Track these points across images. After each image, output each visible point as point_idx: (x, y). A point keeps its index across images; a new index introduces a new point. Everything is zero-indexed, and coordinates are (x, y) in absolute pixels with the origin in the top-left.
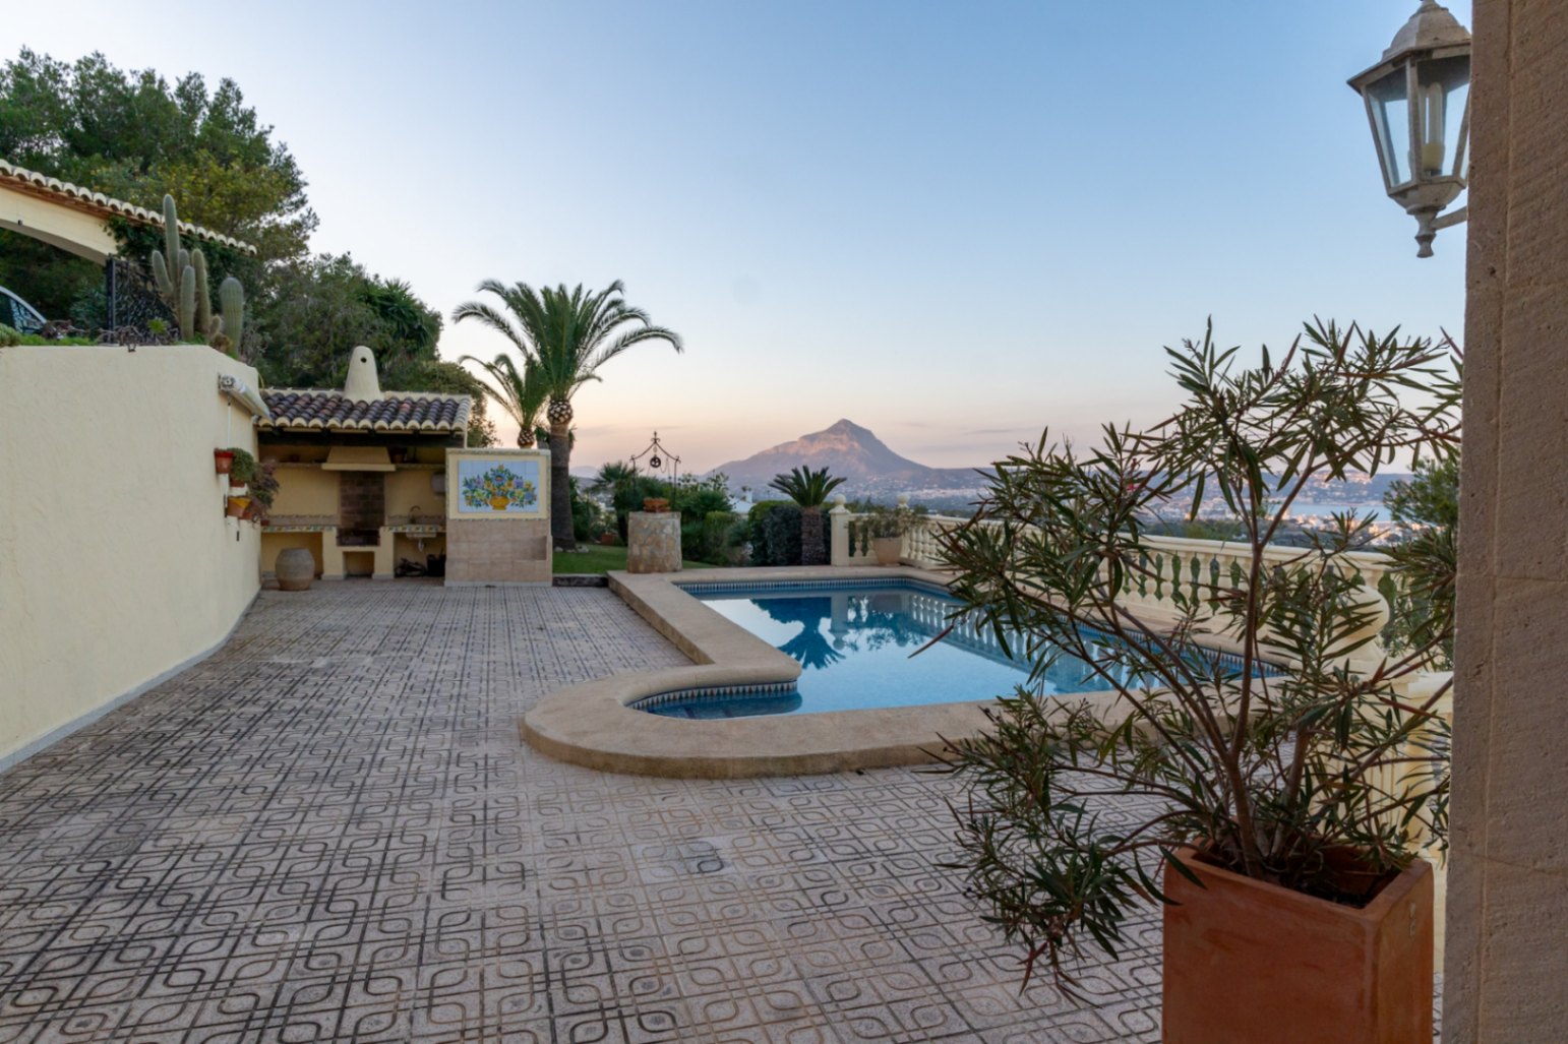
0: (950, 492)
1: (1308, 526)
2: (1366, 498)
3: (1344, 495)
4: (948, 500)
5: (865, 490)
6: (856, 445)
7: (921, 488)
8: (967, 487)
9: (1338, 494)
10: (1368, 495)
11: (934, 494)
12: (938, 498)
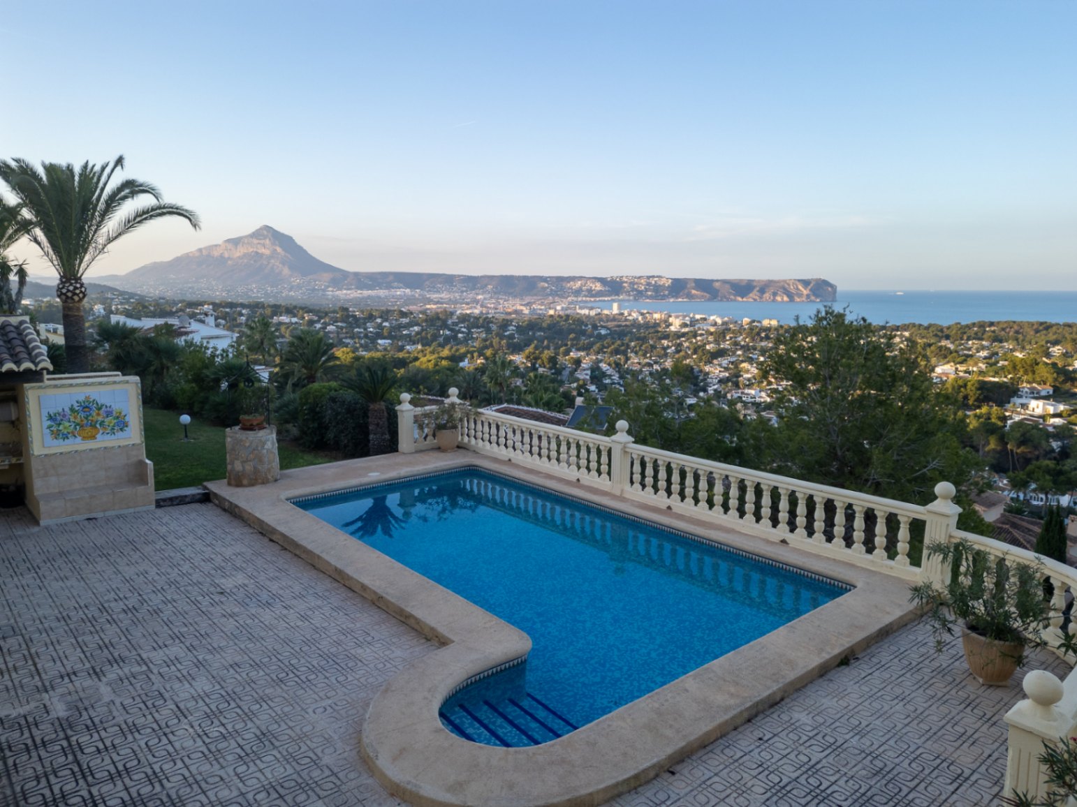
0: (366, 293)
1: (630, 318)
2: (667, 297)
3: (654, 295)
4: (367, 299)
5: (290, 290)
6: (279, 250)
7: (340, 289)
8: (380, 289)
9: (650, 293)
10: (669, 294)
11: (354, 294)
12: (356, 298)
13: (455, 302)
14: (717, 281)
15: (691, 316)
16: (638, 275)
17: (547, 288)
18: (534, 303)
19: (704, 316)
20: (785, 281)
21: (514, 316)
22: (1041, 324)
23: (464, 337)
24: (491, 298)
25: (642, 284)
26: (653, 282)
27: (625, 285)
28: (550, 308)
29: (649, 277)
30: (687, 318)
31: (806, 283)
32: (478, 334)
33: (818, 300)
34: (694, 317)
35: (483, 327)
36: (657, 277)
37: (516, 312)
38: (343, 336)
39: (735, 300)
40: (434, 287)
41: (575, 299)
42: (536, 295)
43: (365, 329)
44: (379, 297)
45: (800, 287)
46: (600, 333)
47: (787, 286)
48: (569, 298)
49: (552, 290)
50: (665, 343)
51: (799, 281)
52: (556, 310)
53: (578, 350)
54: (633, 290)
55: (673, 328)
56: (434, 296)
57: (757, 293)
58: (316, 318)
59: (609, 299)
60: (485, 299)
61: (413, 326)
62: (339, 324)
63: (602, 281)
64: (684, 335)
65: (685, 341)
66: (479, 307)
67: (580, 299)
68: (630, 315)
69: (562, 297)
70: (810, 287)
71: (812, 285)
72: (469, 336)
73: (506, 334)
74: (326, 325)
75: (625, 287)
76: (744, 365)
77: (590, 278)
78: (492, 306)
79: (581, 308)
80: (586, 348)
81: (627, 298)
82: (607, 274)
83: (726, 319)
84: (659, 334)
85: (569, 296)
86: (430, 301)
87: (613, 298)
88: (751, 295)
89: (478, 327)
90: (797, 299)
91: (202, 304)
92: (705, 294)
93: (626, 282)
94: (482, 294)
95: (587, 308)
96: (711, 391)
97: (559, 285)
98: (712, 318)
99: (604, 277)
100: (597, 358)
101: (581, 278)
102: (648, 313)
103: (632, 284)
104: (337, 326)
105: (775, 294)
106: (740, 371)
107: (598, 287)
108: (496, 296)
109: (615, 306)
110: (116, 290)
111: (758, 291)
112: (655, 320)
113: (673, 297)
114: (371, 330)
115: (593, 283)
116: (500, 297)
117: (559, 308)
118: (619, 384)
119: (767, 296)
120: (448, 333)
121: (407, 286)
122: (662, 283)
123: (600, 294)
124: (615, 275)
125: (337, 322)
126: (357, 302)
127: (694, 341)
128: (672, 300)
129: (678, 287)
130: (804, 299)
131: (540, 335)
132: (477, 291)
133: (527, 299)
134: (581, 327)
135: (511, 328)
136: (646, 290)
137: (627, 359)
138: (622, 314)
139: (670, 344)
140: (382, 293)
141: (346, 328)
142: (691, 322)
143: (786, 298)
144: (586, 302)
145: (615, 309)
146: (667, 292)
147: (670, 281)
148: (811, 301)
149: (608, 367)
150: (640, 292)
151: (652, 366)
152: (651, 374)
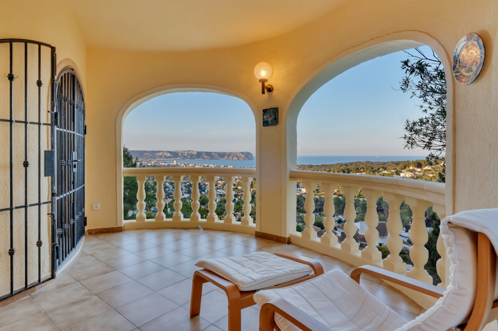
14: (213, 152)
15: (203, 165)
16: (184, 150)
17: (148, 155)
18: (142, 161)
19: (207, 165)
20: (236, 153)
22: (310, 165)
25: (185, 153)
26: (190, 153)
28: (149, 163)
29: (188, 151)
30: (202, 166)
31: (243, 153)
33: (247, 159)
34: (204, 165)
36: (191, 151)
39: (220, 159)
41: (159, 159)
42: (143, 158)
45: (241, 155)
47: (237, 154)
48: (157, 159)
49: (150, 156)
51: (241, 153)
52: (151, 163)
54: (183, 156)
57: (227, 157)
59: (173, 159)
63: (170, 152)
67: (161, 159)
68: (181, 165)
69: (154, 158)
70: (244, 155)
71: (245, 154)
75: (179, 155)
76: (219, 181)
77: (165, 151)
79: (161, 163)
81: (180, 159)
82: (172, 150)
83: (215, 166)
85: (157, 158)
87: (175, 159)
88: (225, 157)
90: (240, 159)
92: (209, 157)
93: (180, 153)
95: (164, 162)
96: (206, 191)
97: (153, 154)
98: (211, 166)
101: (162, 151)
102: (187, 164)
103: (182, 153)
105: (233, 157)
106: (218, 184)
107: (169, 155)
109: (175, 162)
111: (227, 156)
112: (190, 166)
113: (197, 158)
115: (167, 153)
117: (152, 163)
118: (172, 190)
119: (230, 158)
122: (193, 153)
123: (169, 157)
124: (175, 150)
128: (197, 159)
129: (199, 155)
130: (243, 159)
133: (140, 160)
136: (187, 156)
138: (178, 165)
143: (237, 159)
144: (164, 160)
145: (175, 163)
146: (195, 157)
147: (196, 152)
148: (245, 159)
149: (169, 184)
150: (185, 157)
151: (186, 183)
152: (185, 186)
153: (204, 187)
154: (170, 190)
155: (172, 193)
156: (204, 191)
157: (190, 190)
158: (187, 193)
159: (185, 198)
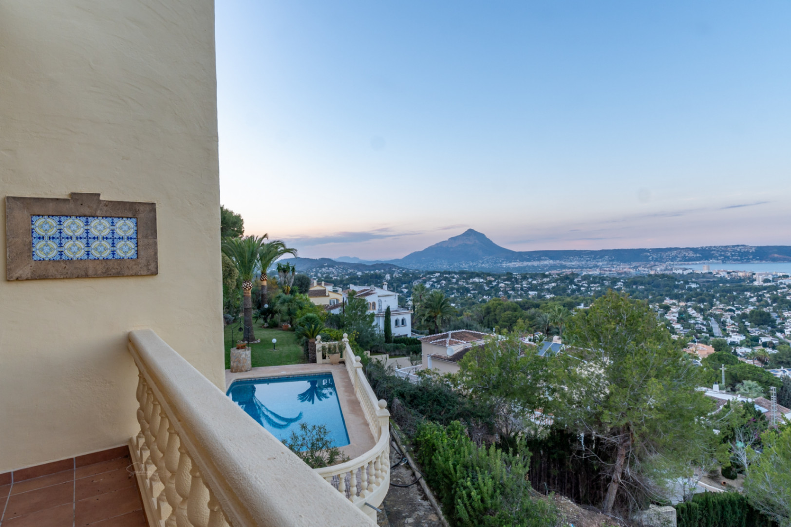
0: (525, 264)
1: (719, 276)
2: (752, 259)
3: (739, 258)
4: (525, 267)
5: (482, 263)
6: (477, 241)
7: (510, 262)
8: (534, 261)
9: (735, 258)
10: (753, 258)
11: (517, 264)
12: (519, 267)
13: (582, 268)
15: (774, 273)
17: (650, 256)
18: (640, 266)
21: (623, 275)
23: (585, 290)
24: (607, 264)
25: (728, 251)
26: (738, 250)
27: (712, 252)
28: (651, 270)
29: (734, 246)
32: (596, 287)
34: (776, 275)
35: (599, 283)
36: (742, 246)
37: (625, 273)
38: (508, 289)
40: (568, 259)
41: (672, 263)
42: (641, 261)
43: (522, 285)
44: (533, 266)
46: (691, 287)
48: (667, 263)
49: (653, 257)
50: (748, 294)
52: (656, 270)
53: (671, 299)
54: (721, 255)
55: (756, 283)
56: (568, 264)
58: (493, 279)
59: (701, 262)
60: (603, 265)
61: (551, 283)
62: (507, 282)
63: (695, 250)
64: (765, 288)
65: (767, 293)
66: (598, 270)
67: (676, 263)
68: (717, 273)
69: (661, 261)
72: (588, 289)
73: (615, 287)
74: (499, 283)
75: (713, 254)
78: (608, 269)
79: (676, 269)
80: (678, 297)
81: (716, 261)
84: (743, 287)
85: (667, 261)
86: (564, 267)
87: (704, 261)
89: (595, 283)
91: (435, 272)
92: (787, 257)
93: (714, 250)
94: (602, 262)
95: (681, 269)
97: (660, 254)
99: (695, 247)
100: (686, 305)
101: (676, 249)
102: (734, 271)
103: (720, 251)
104: (505, 284)
107: (691, 254)
108: (611, 263)
109: (705, 267)
110: (397, 266)
112: (740, 277)
114: (525, 285)
115: (686, 252)
116: (614, 263)
117: (658, 269)
118: (702, 324)
120: (574, 287)
121: (551, 258)
122: (746, 250)
124: (704, 246)
125: (505, 281)
126: (518, 269)
127: (775, 293)
129: (762, 252)
131: (642, 289)
132: (598, 260)
133: (634, 264)
134: (674, 282)
135: (619, 283)
136: (733, 255)
137: (712, 305)
138: (711, 273)
139: (752, 295)
140: (535, 263)
141: (511, 284)
142: (773, 278)
145: (705, 269)
146: (751, 257)
147: (754, 248)
149: (694, 311)
150: (728, 257)
151: (734, 311)
152: (732, 318)
153: (780, 321)
154: (698, 324)
155: (703, 329)
156: (782, 331)
157: (745, 326)
158: (737, 332)
159: (734, 342)
